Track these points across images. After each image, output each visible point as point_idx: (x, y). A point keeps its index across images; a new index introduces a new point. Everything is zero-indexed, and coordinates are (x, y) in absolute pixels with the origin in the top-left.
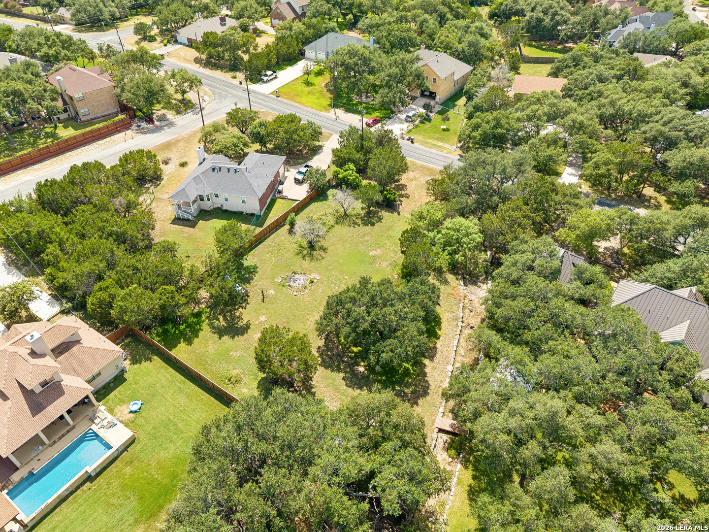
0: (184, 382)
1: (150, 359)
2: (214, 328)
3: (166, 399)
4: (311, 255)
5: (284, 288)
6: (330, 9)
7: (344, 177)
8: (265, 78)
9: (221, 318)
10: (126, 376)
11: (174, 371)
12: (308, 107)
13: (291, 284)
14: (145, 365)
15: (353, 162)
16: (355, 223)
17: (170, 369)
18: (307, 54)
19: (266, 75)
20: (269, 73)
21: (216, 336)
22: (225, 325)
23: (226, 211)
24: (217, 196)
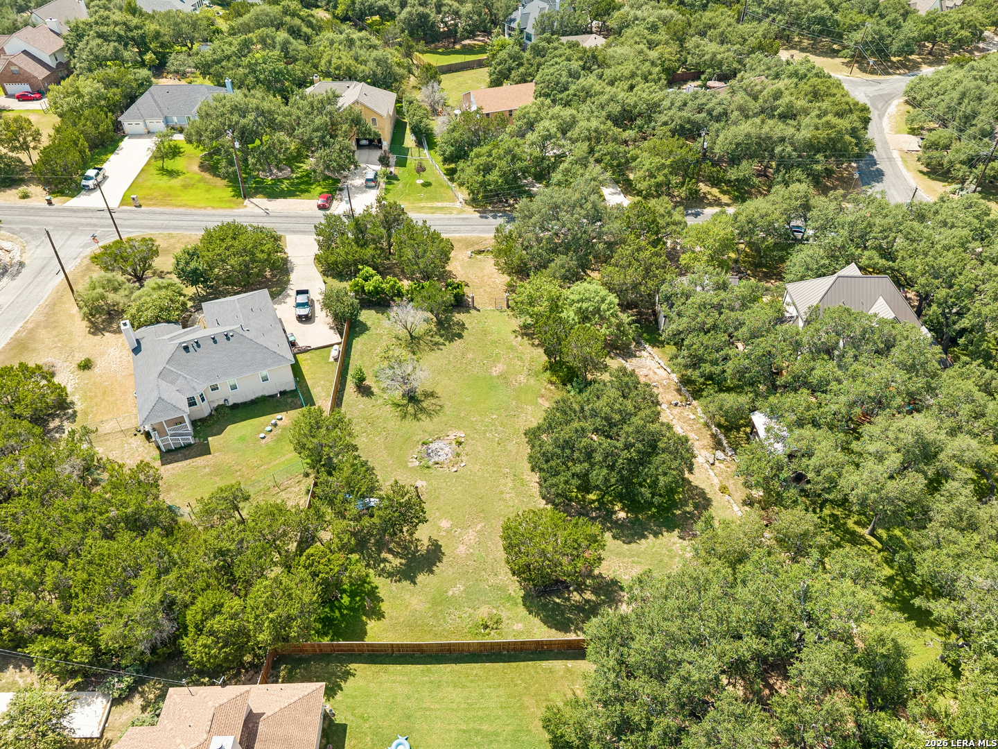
0: (429, 671)
1: (347, 674)
2: (390, 575)
3: (430, 710)
4: (423, 410)
5: (431, 471)
6: (116, 50)
7: (376, 288)
8: (91, 183)
9: (390, 557)
10: (339, 720)
11: (399, 667)
12: (205, 208)
13: (436, 459)
14: (349, 685)
15: (365, 263)
16: (436, 344)
17: (391, 668)
18: (127, 127)
19: (88, 178)
20: (91, 172)
21: (406, 583)
22: (403, 561)
23: (235, 406)
24: (214, 388)
